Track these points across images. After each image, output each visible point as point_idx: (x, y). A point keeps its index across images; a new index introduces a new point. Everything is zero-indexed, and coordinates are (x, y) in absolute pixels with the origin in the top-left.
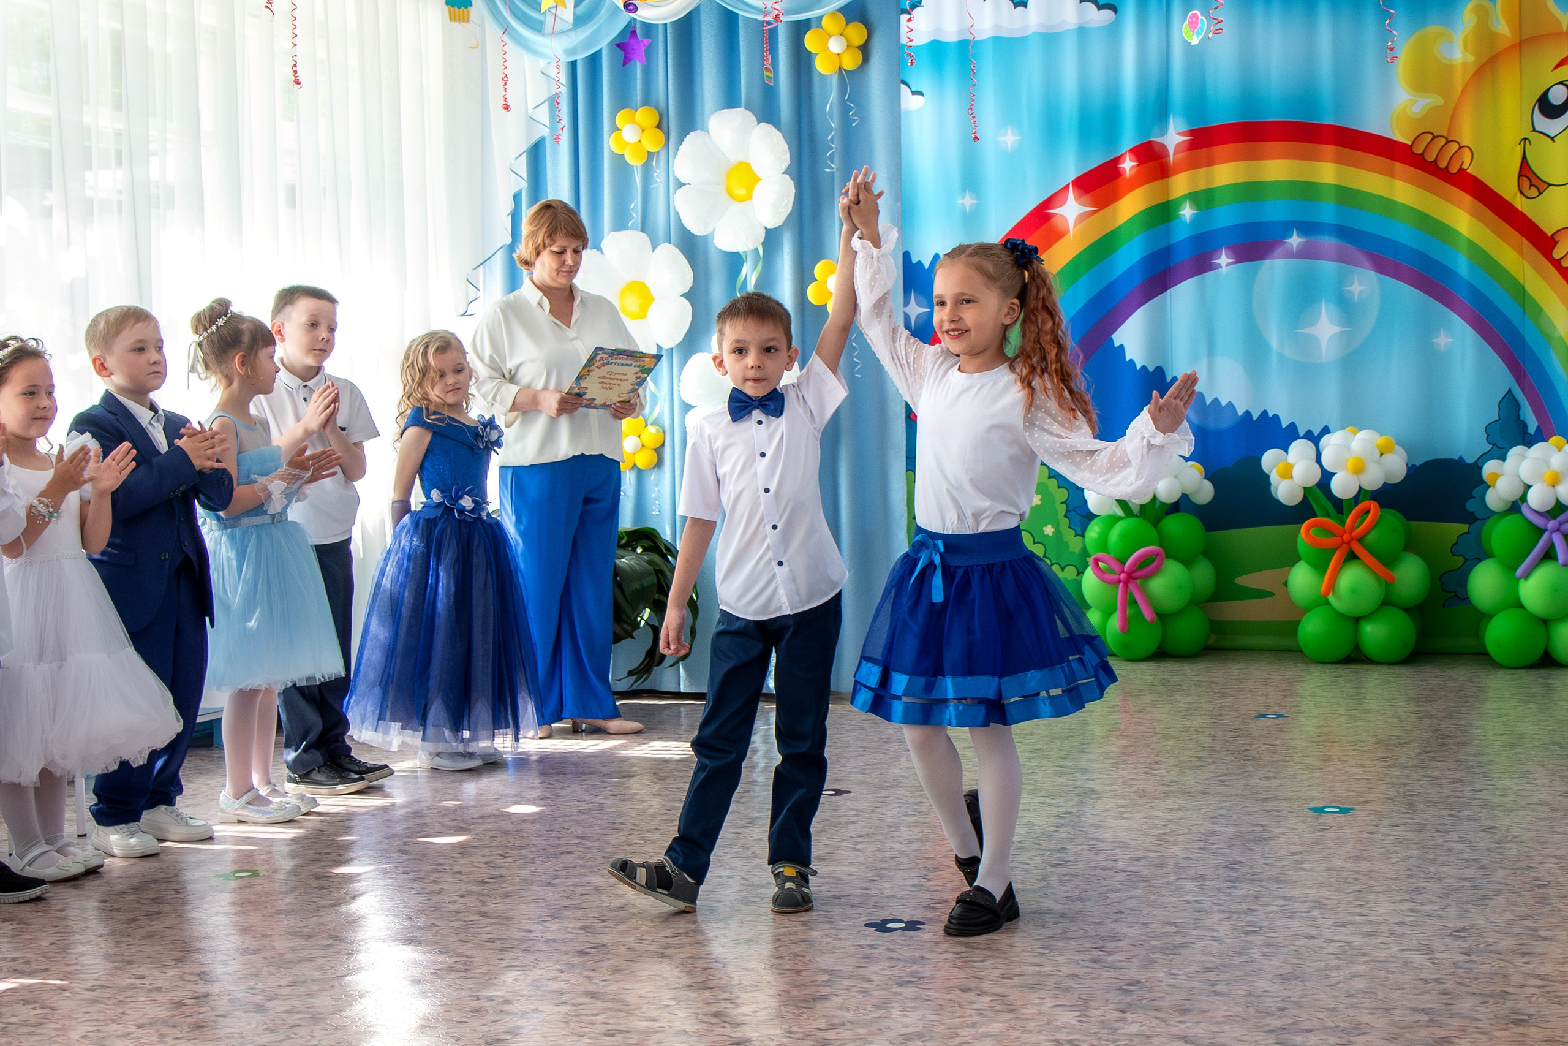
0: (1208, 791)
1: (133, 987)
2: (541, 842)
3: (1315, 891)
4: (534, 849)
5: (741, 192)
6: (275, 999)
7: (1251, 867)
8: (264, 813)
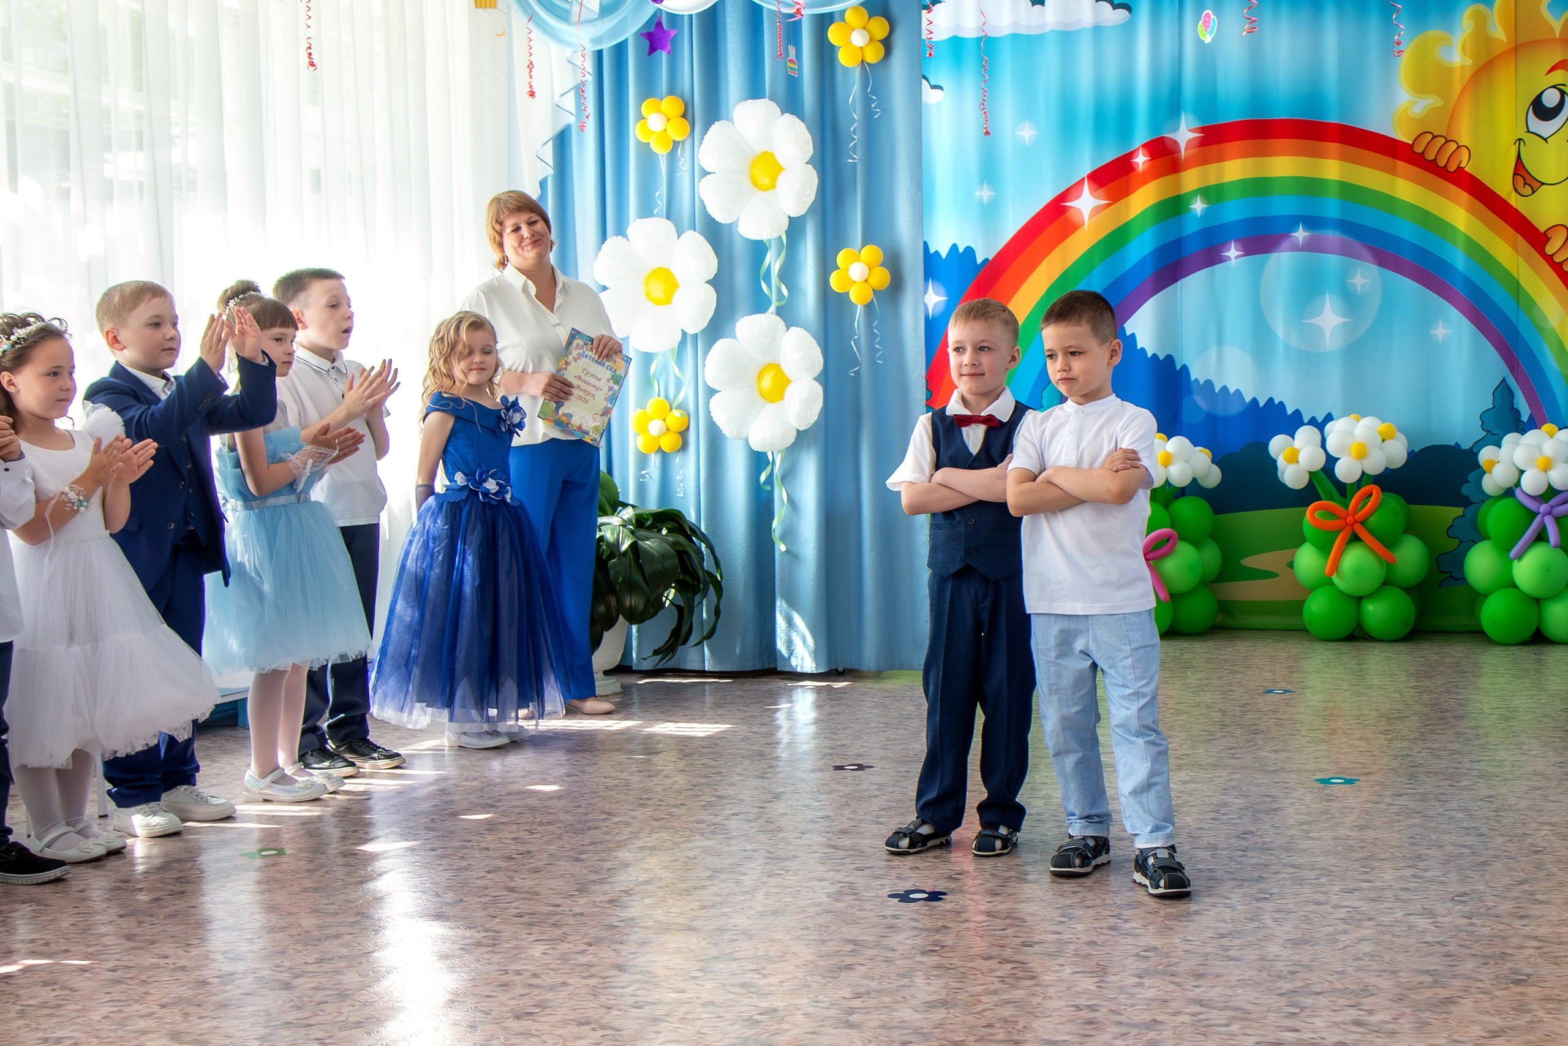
0: (1219, 763)
1: (156, 967)
2: (569, 818)
3: (1322, 859)
4: (560, 825)
5: (766, 181)
6: (301, 976)
7: (1261, 836)
8: (290, 792)
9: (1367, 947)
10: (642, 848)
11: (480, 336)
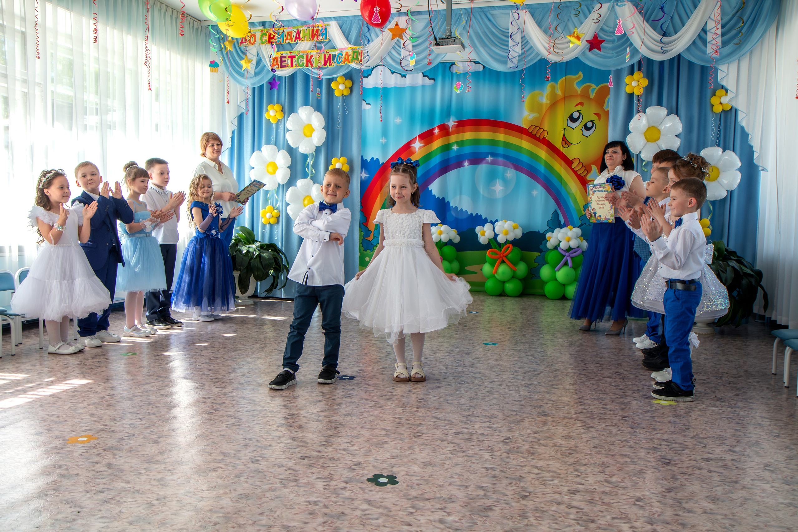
5: (308, 134)
6: (136, 397)
7: (463, 362)
8: (139, 334)
9: (495, 401)
10: (255, 358)
11: (206, 182)
